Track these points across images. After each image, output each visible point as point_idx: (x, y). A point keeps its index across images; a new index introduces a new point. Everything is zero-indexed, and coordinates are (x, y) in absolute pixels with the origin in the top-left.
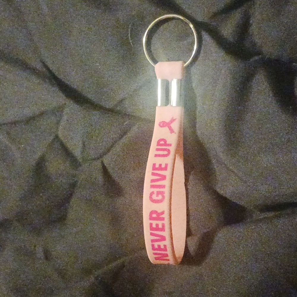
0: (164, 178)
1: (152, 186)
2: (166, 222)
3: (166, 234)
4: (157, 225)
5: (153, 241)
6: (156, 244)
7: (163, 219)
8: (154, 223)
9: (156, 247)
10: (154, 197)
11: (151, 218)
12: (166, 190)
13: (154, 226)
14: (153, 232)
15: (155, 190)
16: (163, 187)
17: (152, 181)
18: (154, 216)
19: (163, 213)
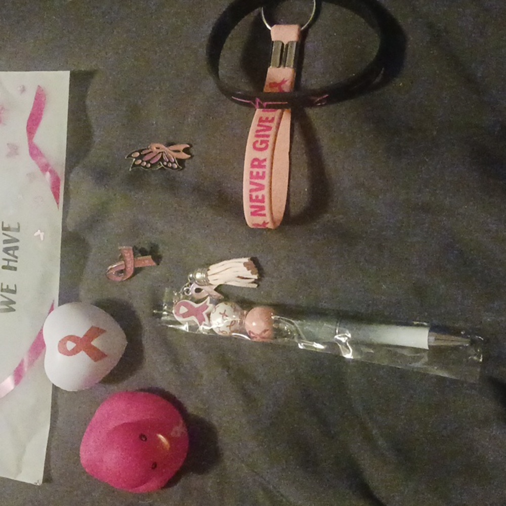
0: (269, 128)
1: (257, 136)
2: (267, 170)
3: (265, 182)
4: (258, 173)
5: (251, 191)
6: (254, 194)
7: (264, 167)
8: (255, 170)
9: (254, 198)
10: (258, 145)
11: (253, 166)
12: (271, 139)
13: (255, 174)
14: (253, 180)
15: (260, 139)
16: (268, 136)
17: (257, 131)
18: (256, 163)
19: (265, 160)
